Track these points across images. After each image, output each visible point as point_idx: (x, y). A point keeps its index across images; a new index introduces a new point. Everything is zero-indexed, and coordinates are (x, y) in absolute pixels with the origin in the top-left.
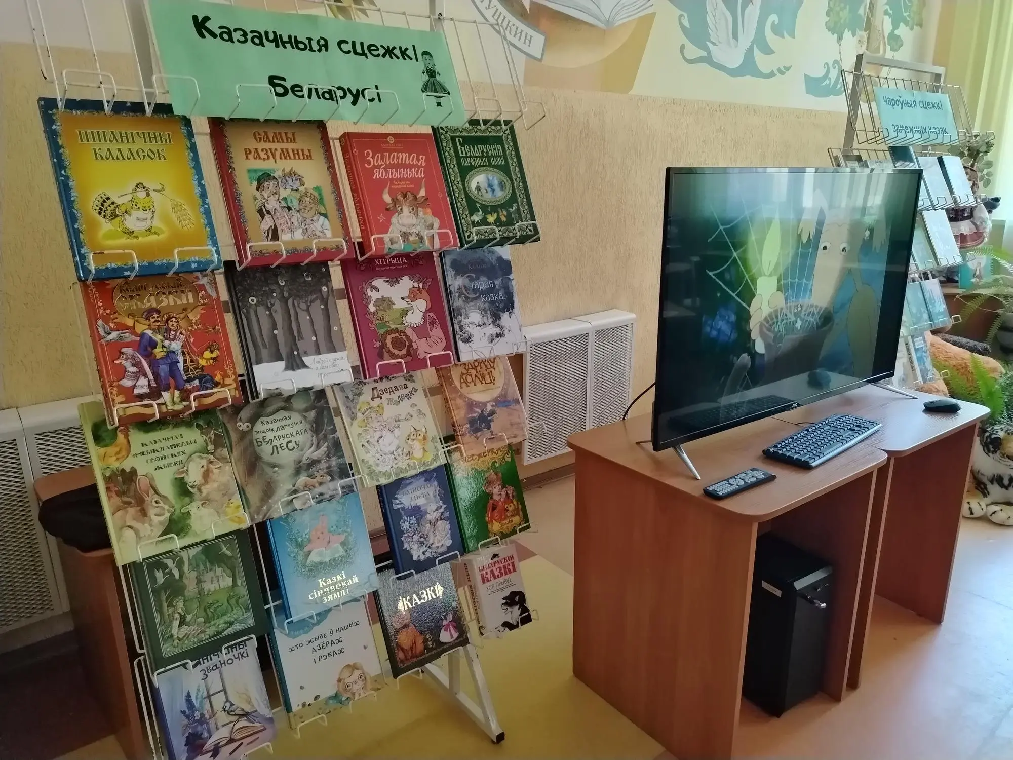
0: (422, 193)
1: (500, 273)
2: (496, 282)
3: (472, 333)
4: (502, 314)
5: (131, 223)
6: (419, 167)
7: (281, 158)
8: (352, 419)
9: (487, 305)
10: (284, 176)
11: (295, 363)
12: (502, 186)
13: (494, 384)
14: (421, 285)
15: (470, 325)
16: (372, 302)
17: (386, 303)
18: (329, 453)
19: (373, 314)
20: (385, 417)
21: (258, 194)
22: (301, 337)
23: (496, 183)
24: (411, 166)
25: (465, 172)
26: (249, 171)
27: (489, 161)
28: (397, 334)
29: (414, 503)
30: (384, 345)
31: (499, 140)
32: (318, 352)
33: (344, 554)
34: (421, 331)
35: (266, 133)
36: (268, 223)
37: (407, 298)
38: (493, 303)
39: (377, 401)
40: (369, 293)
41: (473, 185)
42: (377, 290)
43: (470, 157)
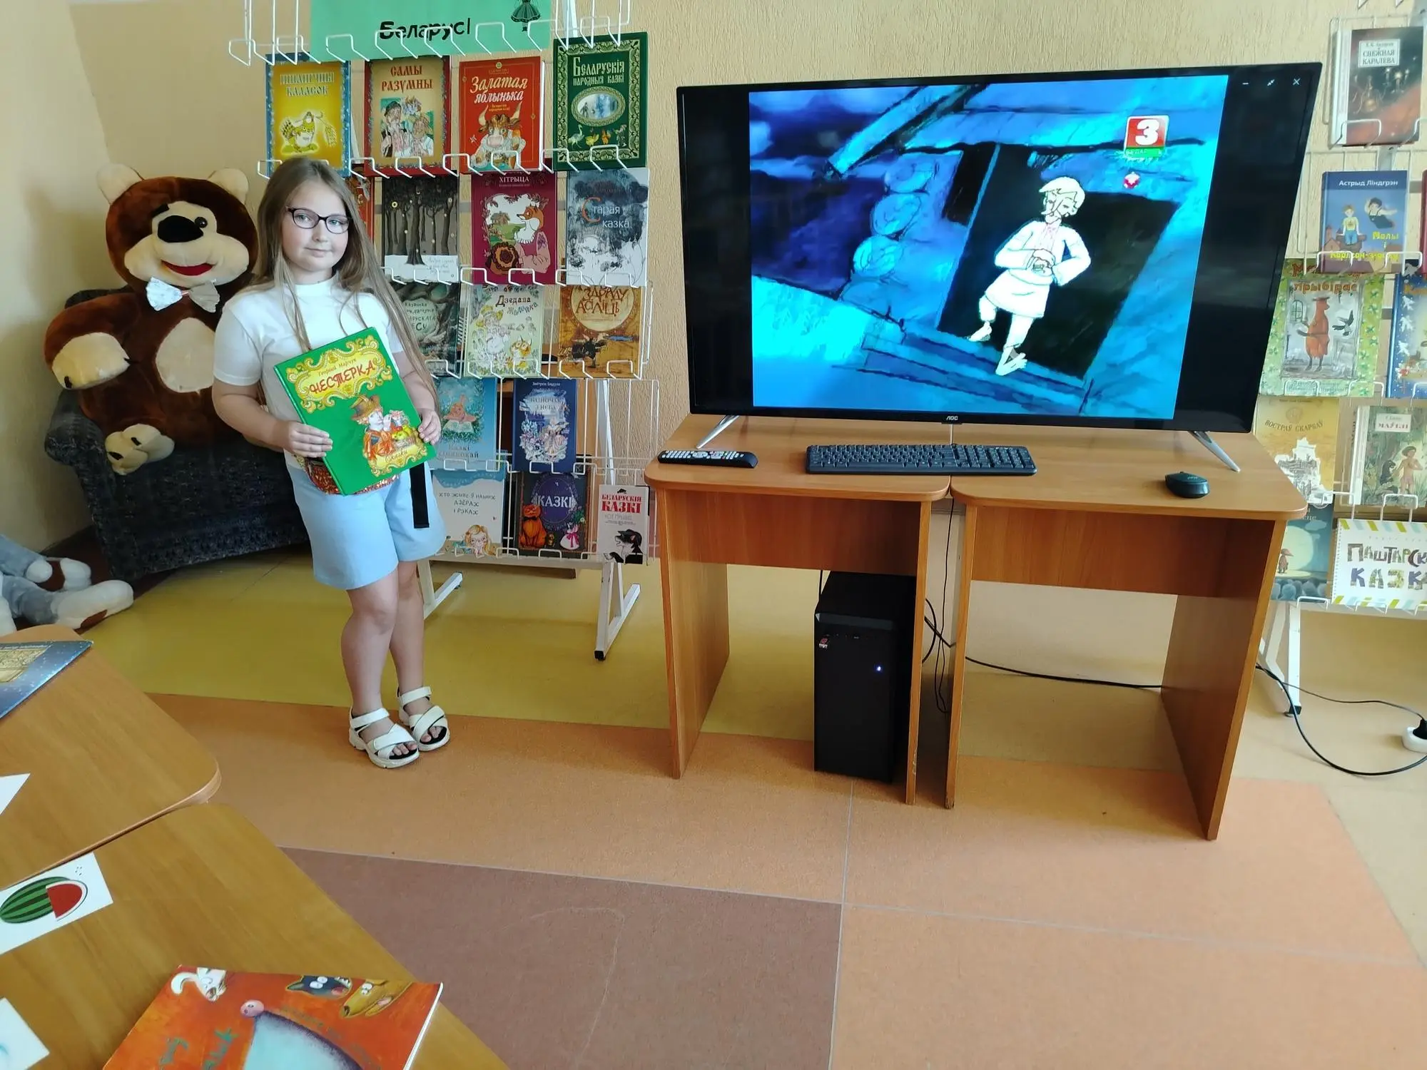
0: (517, 115)
1: (631, 199)
2: (624, 209)
3: (584, 258)
4: (623, 243)
5: (301, 141)
6: (518, 90)
7: (407, 88)
8: (474, 318)
9: (607, 232)
10: (407, 103)
11: (415, 259)
12: (613, 106)
13: (615, 315)
14: (538, 205)
15: (584, 250)
16: (490, 216)
17: (503, 218)
18: (445, 340)
19: (489, 227)
20: (501, 322)
21: (384, 119)
22: (423, 239)
23: (608, 102)
24: (510, 90)
25: (574, 92)
26: (382, 100)
27: (606, 79)
28: (506, 248)
29: (539, 412)
30: (493, 256)
31: (624, 56)
32: (435, 253)
33: (473, 432)
34: (530, 249)
35: (400, 68)
36: (386, 143)
37: (521, 215)
38: (615, 230)
39: (500, 307)
40: (489, 207)
41: (580, 106)
42: (496, 204)
43: (586, 76)
